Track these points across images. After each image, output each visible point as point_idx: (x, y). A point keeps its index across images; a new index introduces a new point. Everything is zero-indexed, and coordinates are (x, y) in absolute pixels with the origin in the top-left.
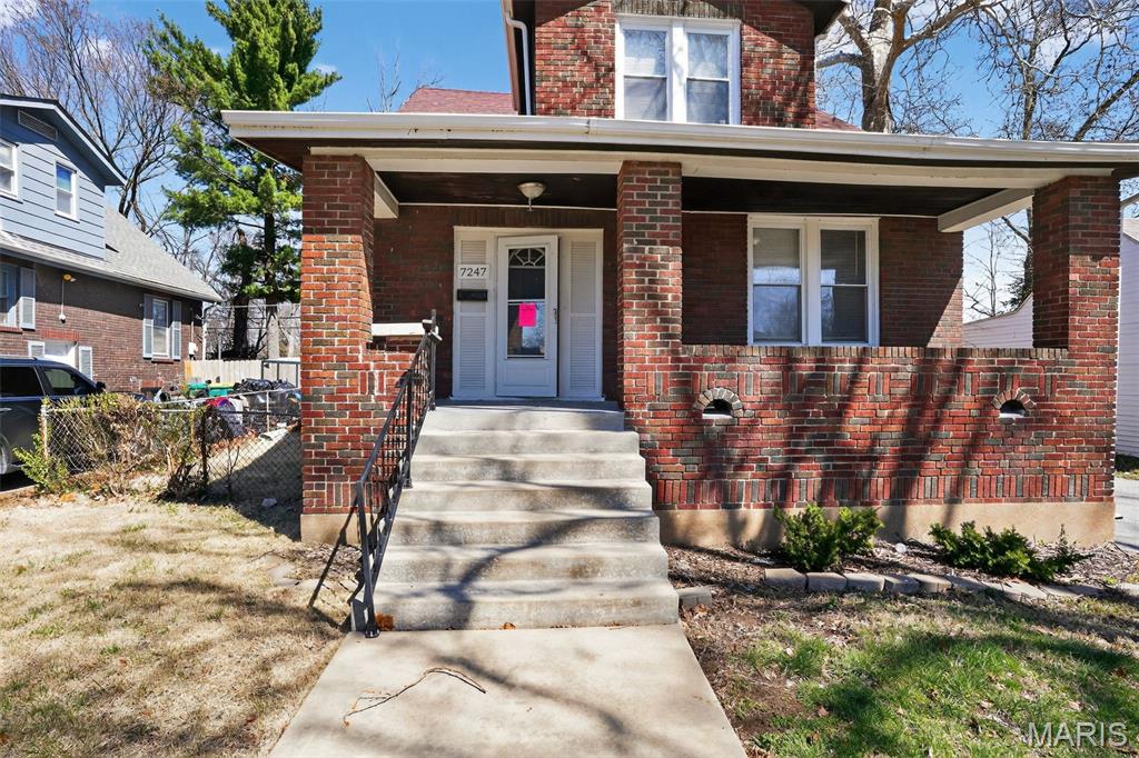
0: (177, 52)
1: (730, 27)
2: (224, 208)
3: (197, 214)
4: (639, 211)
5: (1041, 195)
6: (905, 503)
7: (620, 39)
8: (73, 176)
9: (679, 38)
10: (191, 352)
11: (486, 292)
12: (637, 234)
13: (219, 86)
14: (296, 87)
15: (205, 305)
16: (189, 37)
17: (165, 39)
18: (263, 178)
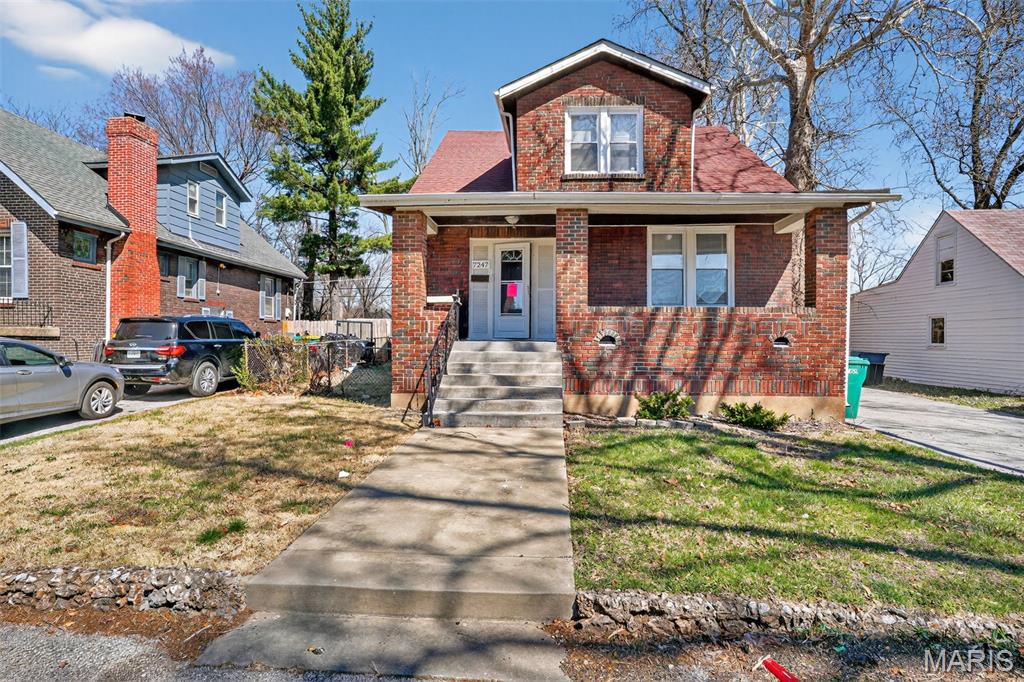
0: (271, 94)
1: (637, 109)
2: (303, 208)
3: (283, 213)
4: (565, 236)
5: (808, 216)
6: (698, 394)
7: (568, 121)
8: (224, 199)
9: (605, 120)
10: (287, 315)
11: (488, 276)
12: (563, 248)
13: (302, 117)
14: (355, 114)
15: (296, 281)
16: (279, 81)
17: (263, 85)
18: (332, 184)
